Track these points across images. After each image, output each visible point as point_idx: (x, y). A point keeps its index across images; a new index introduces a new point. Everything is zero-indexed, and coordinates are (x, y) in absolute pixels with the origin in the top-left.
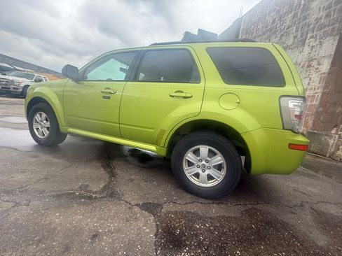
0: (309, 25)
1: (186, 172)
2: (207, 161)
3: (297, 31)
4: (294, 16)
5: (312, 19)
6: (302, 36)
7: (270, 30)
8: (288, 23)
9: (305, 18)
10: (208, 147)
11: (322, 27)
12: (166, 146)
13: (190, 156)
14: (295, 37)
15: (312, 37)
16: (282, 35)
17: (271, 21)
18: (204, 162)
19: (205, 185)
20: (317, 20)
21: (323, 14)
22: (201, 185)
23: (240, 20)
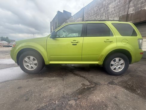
0: (109, 13)
1: (111, 69)
2: (118, 63)
3: (106, 15)
4: (104, 9)
5: (110, 11)
6: (107, 17)
7: (96, 14)
8: (102, 12)
9: (108, 11)
10: (119, 58)
11: (113, 14)
12: (103, 61)
13: (112, 62)
14: (105, 17)
15: (111, 17)
16: (101, 16)
17: (96, 10)
18: (117, 64)
19: (118, 71)
20: (112, 11)
21: (113, 9)
22: (117, 71)
23: (84, 8)
